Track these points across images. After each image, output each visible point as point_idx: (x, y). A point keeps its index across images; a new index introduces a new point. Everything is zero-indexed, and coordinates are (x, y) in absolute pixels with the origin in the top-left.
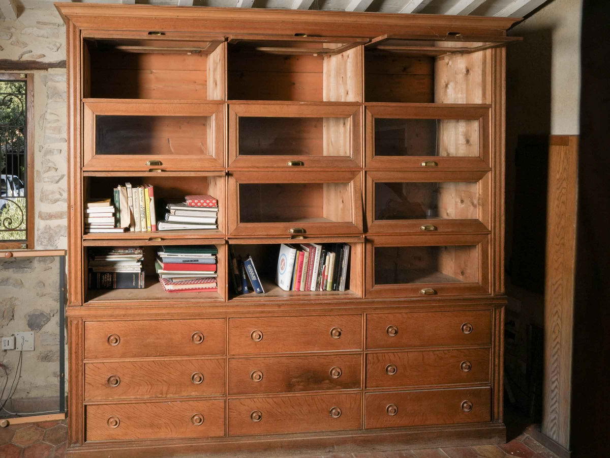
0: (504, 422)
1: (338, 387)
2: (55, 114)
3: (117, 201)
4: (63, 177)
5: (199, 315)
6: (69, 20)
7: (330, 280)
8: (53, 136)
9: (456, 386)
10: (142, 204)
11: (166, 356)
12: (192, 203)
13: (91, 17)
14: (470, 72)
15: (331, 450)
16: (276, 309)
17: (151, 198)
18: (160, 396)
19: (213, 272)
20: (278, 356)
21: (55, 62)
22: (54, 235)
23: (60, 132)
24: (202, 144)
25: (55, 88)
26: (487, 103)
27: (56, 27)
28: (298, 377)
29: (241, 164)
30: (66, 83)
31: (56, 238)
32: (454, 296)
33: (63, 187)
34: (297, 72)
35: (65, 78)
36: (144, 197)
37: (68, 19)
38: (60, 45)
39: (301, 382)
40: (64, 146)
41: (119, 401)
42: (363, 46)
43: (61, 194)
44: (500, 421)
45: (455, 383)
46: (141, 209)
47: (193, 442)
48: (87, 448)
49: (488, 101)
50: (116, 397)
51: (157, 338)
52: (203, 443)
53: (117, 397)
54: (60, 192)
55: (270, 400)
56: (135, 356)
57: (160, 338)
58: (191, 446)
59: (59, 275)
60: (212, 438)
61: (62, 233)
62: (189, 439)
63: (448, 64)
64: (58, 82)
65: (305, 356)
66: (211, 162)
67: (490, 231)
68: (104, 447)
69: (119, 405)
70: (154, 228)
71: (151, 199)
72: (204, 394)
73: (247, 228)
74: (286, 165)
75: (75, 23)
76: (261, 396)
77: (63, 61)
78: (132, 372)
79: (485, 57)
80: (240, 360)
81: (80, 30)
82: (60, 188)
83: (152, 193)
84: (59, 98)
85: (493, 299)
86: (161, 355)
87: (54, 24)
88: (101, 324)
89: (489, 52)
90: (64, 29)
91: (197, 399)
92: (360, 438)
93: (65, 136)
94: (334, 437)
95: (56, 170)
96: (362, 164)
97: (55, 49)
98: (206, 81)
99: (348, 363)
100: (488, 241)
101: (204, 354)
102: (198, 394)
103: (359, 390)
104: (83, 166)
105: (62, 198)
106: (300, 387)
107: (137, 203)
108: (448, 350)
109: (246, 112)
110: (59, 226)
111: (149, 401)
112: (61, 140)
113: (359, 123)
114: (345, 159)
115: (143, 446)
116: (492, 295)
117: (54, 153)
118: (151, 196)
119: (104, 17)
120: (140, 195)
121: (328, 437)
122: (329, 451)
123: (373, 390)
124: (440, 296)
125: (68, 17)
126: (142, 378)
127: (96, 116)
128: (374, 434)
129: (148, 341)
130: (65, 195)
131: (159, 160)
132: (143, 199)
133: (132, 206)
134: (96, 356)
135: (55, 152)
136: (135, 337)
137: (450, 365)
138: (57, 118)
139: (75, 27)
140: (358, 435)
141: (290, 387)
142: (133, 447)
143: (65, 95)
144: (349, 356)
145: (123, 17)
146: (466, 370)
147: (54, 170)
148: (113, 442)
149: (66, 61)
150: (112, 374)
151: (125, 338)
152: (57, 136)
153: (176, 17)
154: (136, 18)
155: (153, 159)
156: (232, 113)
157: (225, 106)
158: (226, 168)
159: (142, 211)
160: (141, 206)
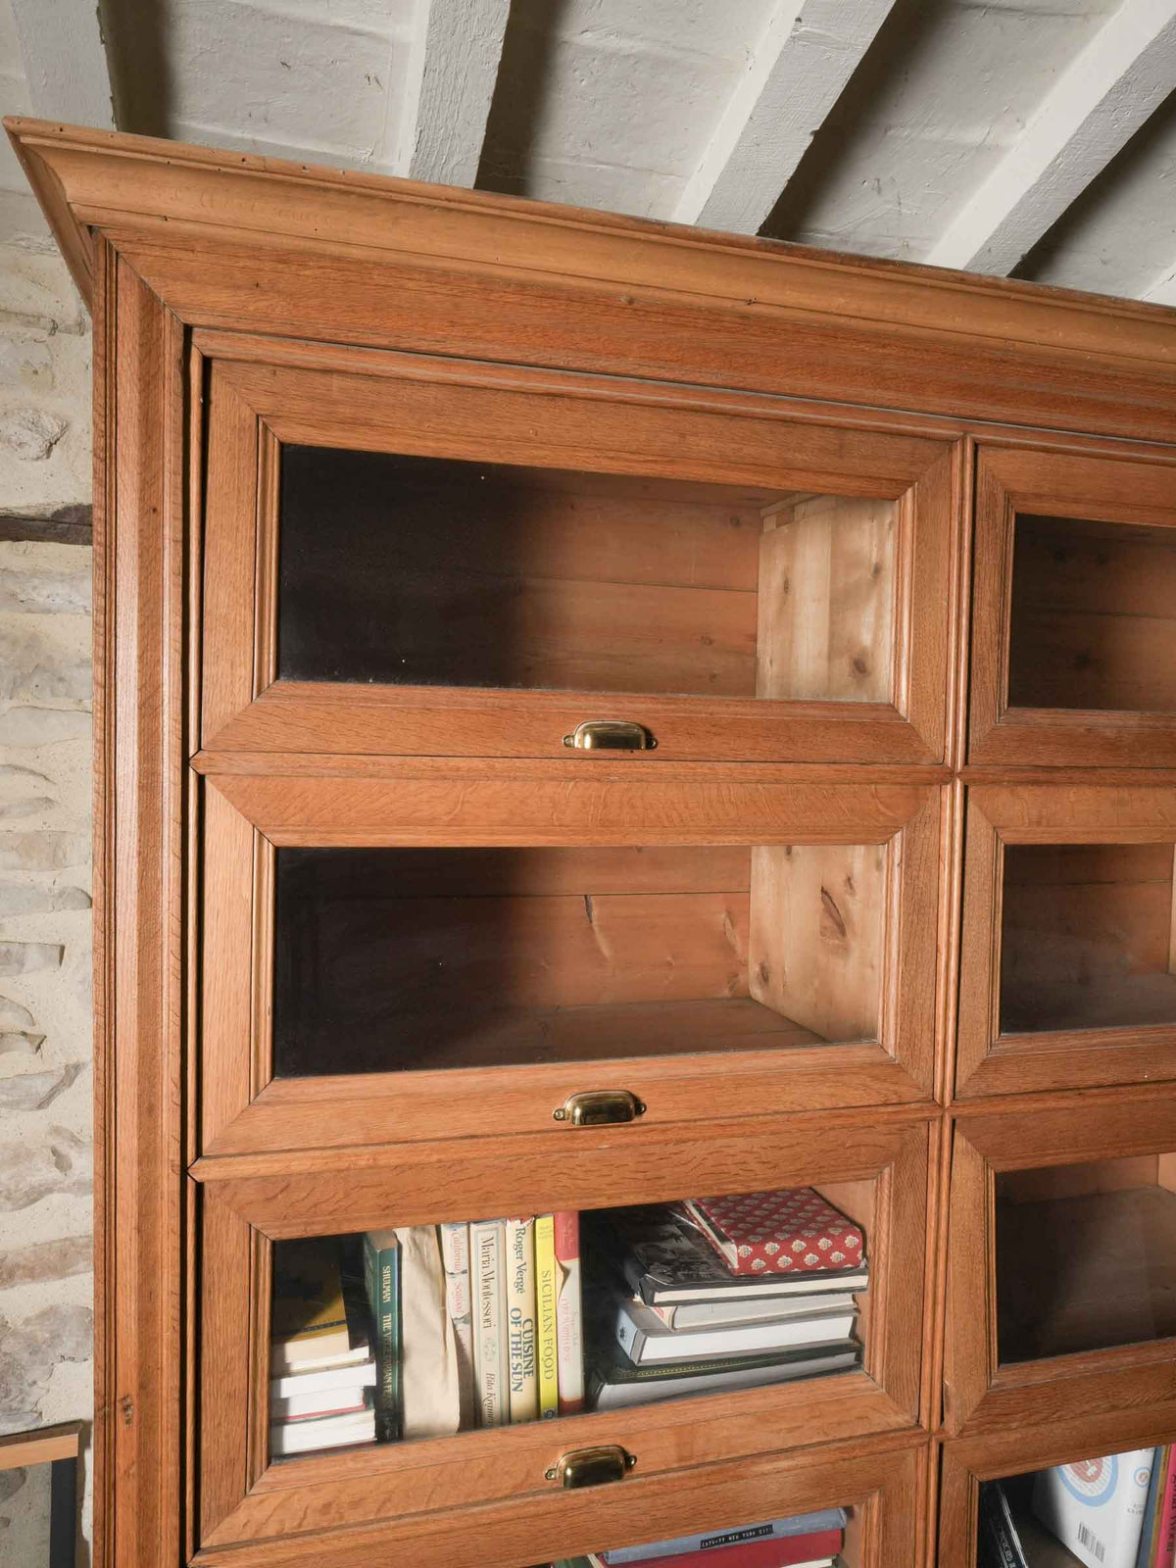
2: (32, 772)
3: (386, 1309)
4: (72, 1072)
6: (112, 255)
8: (21, 878)
10: (519, 1301)
12: (752, 1257)
13: (255, 251)
17: (567, 1264)
21: (32, 513)
22: (25, 1357)
23: (56, 859)
24: (729, 914)
25: (33, 642)
27: (44, 335)
29: (1009, 1081)
30: (88, 621)
31: (36, 1373)
33: (71, 1125)
35: (85, 594)
36: (529, 1267)
37: (107, 246)
38: (64, 429)
40: (80, 927)
43: (61, 1162)
46: (513, 1329)
54: (55, 1152)
59: (47, 1547)
61: (68, 1345)
64: (47, 611)
66: (875, 1078)
71: (566, 1272)
75: (154, 283)
77: (78, 508)
81: (188, 330)
82: (57, 1131)
83: (574, 1239)
84: (53, 694)
87: (31, 320)
90: (82, 349)
93: (83, 875)
95: (39, 1043)
97: (35, 447)
98: (754, 638)
104: (199, 1154)
105: (68, 1181)
107: (494, 1299)
109: (1039, 823)
110: (49, 1314)
112: (64, 897)
117: (28, 966)
118: (568, 1257)
119: (338, 259)
120: (511, 1253)
125: (109, 234)
127: (277, 850)
130: (85, 1164)
131: (628, 1089)
132: (527, 1276)
133: (469, 1319)
135: (33, 956)
138: (44, 790)
139: (150, 305)
143: (85, 680)
145: (445, 273)
147: (26, 1046)
149: (90, 507)
152: (45, 880)
153: (743, 307)
154: (522, 287)
155: (597, 1087)
156: (978, 824)
157: (951, 797)
158: (947, 1104)
159: (517, 1339)
160: (516, 1314)
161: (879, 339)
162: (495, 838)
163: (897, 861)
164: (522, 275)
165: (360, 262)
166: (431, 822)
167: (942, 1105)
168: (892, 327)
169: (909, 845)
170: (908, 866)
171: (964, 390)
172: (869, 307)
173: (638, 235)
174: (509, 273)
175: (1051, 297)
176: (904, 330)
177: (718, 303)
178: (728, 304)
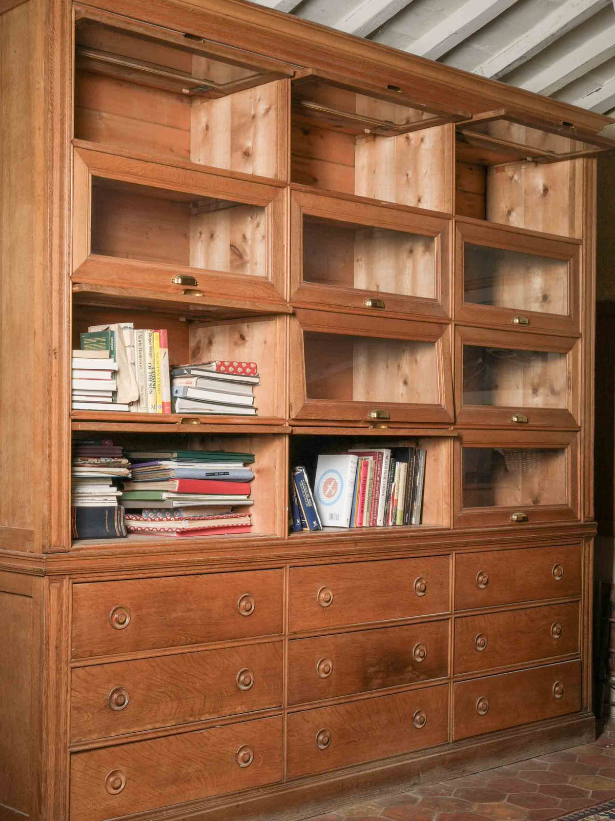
0: (593, 711)
1: (422, 676)
7: (400, 507)
9: (547, 661)
10: (151, 360)
11: (200, 642)
12: (220, 365)
14: (550, 192)
15: (416, 782)
18: (191, 719)
19: (245, 497)
20: (352, 630)
26: (576, 237)
28: (376, 665)
29: (306, 298)
36: (152, 349)
39: (381, 671)
41: (127, 738)
42: (454, 124)
44: (589, 710)
45: (545, 657)
46: (150, 371)
47: (239, 798)
49: (578, 234)
50: (122, 731)
51: (188, 610)
52: (253, 798)
53: (124, 731)
55: (341, 709)
56: (155, 647)
57: (192, 610)
58: (238, 806)
60: (264, 787)
62: (233, 795)
63: (512, 178)
65: (385, 627)
66: (265, 288)
67: (579, 427)
69: (125, 747)
70: (168, 408)
71: (164, 353)
72: (254, 708)
73: (316, 407)
74: (362, 305)
76: (329, 702)
78: (147, 678)
79: (573, 169)
80: (304, 641)
83: (166, 341)
85: (582, 526)
86: (192, 641)
88: (100, 586)
89: (579, 163)
91: (245, 719)
92: (448, 756)
94: (419, 759)
96: (451, 314)
99: (434, 636)
100: (577, 442)
101: (256, 634)
102: (246, 710)
103: (446, 679)
104: (72, 272)
106: (379, 681)
108: (539, 606)
109: (313, 208)
111: (174, 732)
113: (447, 247)
114: (429, 304)
116: (583, 521)
118: (164, 348)
120: (148, 342)
121: (410, 761)
122: (415, 784)
123: (462, 677)
124: (532, 524)
126: (163, 689)
127: (93, 176)
128: (465, 748)
129: (173, 615)
131: (190, 275)
134: (91, 651)
136: (154, 610)
137: (541, 630)
140: (446, 752)
141: (365, 683)
144: (436, 624)
146: (556, 637)
150: (117, 685)
151: (139, 612)
155: (184, 274)
156: (295, 205)
157: (286, 192)
158: (288, 301)
159: (150, 374)
160: (150, 365)
161: (262, 32)
162: (154, 183)
163: (270, 213)
166: (136, 174)
167: (286, 301)
169: (274, 207)
170: (274, 215)
171: (289, 53)
172: (260, 21)
177: (218, 14)
178: (221, 15)
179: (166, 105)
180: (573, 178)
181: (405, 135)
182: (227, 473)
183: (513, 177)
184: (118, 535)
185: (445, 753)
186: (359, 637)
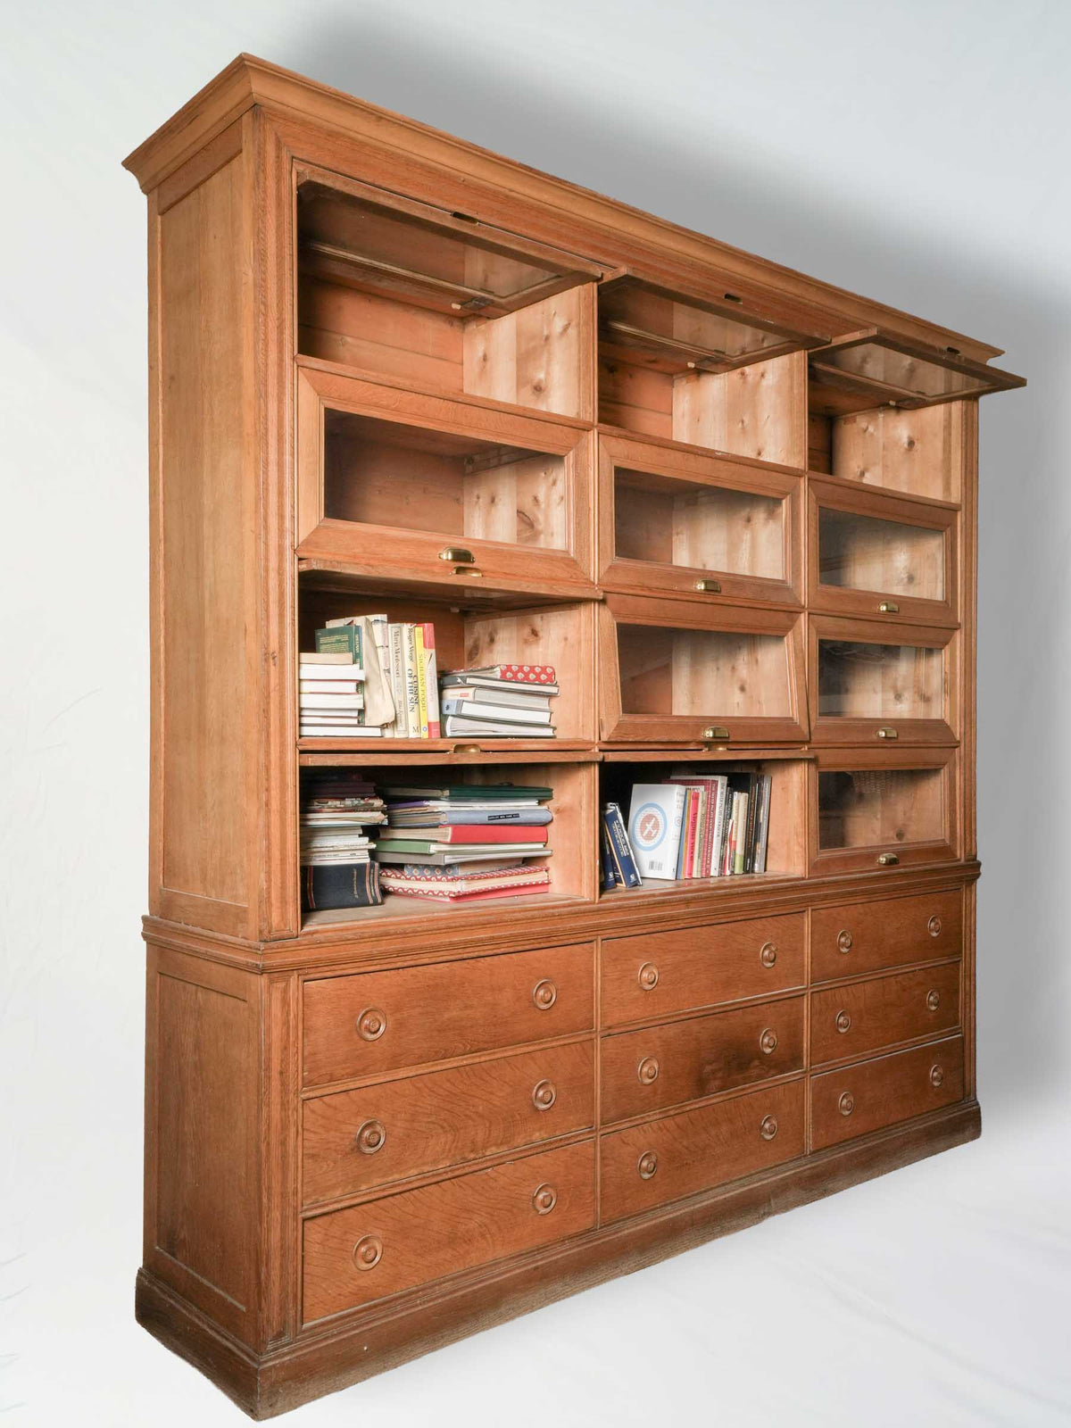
1: (772, 1072)
5: (549, 937)
7: (739, 851)
9: (922, 1040)
10: (412, 665)
11: (484, 1050)
14: (918, 446)
15: (766, 1211)
16: (682, 910)
18: (472, 1156)
19: (540, 846)
20: (683, 1017)
26: (954, 501)
28: (714, 1061)
29: (619, 579)
32: (919, 865)
34: (630, 406)
39: (720, 1069)
41: (384, 1190)
42: (806, 352)
44: (972, 1097)
45: (920, 1035)
46: (410, 680)
48: (309, 1341)
49: (955, 497)
50: (377, 1181)
51: (466, 1007)
52: (555, 1256)
53: (379, 1181)
55: (670, 1123)
56: (421, 1060)
57: (471, 1007)
58: (536, 1268)
60: (572, 1238)
62: (530, 1253)
63: (865, 431)
65: (725, 1012)
66: (567, 566)
67: (959, 742)
68: (347, 1327)
69: (381, 1203)
70: (436, 730)
72: (557, 1133)
73: (635, 725)
74: (692, 588)
76: (654, 1115)
78: (410, 1104)
80: (620, 1038)
83: (433, 640)
85: (963, 867)
86: (473, 1049)
88: (342, 982)
89: (956, 406)
91: (545, 1148)
92: (805, 1173)
94: (769, 1180)
96: (804, 600)
99: (786, 1018)
101: (557, 1033)
102: (545, 1136)
103: (801, 1073)
104: (298, 544)
106: (717, 1082)
107: (400, 663)
108: (913, 971)
111: (450, 1175)
113: (798, 513)
114: (777, 586)
115: (436, 1298)
116: (963, 860)
118: (430, 648)
120: (407, 641)
121: (759, 1184)
122: (765, 1214)
123: (821, 1068)
124: (905, 867)
126: (433, 1119)
127: (326, 409)
128: (825, 1160)
129: (446, 1016)
131: (464, 548)
133: (390, 671)
134: (331, 1075)
136: (418, 1010)
137: (915, 1000)
140: (805, 1167)
141: (701, 1087)
142: (417, 1306)
144: (788, 1001)
146: (933, 1008)
148: (370, 1308)
150: (368, 1118)
151: (398, 1016)
153: (507, 192)
154: (422, 166)
155: (456, 546)
156: (604, 455)
157: (593, 437)
158: (597, 583)
159: (411, 685)
160: (410, 672)
162: (412, 420)
163: (571, 465)
164: (423, 161)
165: (361, 142)
166: (387, 408)
167: (594, 584)
168: (565, 213)
169: (576, 457)
170: (576, 468)
171: (594, 248)
172: (558, 202)
173: (474, 152)
174: (418, 159)
175: (627, 209)
176: (570, 215)
177: (498, 188)
178: (503, 190)
179: (431, 330)
180: (948, 426)
181: (739, 370)
182: (517, 816)
183: (867, 428)
184: (371, 902)
185: (801, 1169)
186: (695, 1027)
